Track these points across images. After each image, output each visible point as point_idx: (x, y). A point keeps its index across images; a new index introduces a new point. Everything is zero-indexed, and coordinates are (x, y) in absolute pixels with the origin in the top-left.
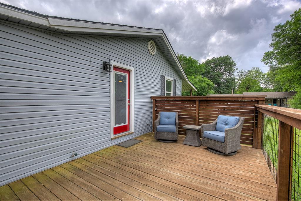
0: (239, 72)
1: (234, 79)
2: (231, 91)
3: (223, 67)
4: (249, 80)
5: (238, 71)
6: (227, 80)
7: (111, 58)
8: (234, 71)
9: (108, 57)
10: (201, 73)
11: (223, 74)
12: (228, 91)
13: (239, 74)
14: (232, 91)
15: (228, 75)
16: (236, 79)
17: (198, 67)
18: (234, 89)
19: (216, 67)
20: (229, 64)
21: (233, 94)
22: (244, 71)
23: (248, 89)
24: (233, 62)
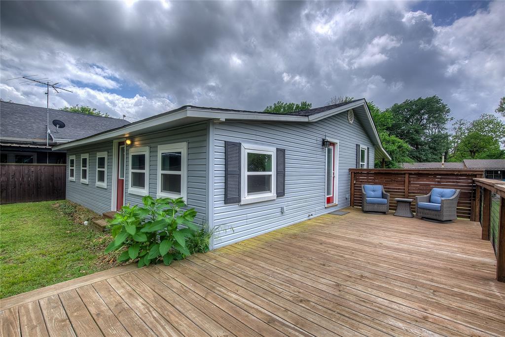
0: (457, 123)
1: (446, 136)
2: (441, 158)
3: (426, 116)
4: (476, 137)
5: (453, 122)
6: (432, 139)
7: (327, 134)
8: (446, 122)
9: (324, 134)
10: (385, 127)
11: (425, 127)
12: (435, 157)
13: (457, 126)
14: (443, 157)
15: (434, 130)
16: (450, 136)
17: (380, 116)
18: (446, 153)
19: (412, 116)
20: (437, 111)
21: (445, 162)
22: (465, 122)
23: (474, 153)
24: (444, 106)
